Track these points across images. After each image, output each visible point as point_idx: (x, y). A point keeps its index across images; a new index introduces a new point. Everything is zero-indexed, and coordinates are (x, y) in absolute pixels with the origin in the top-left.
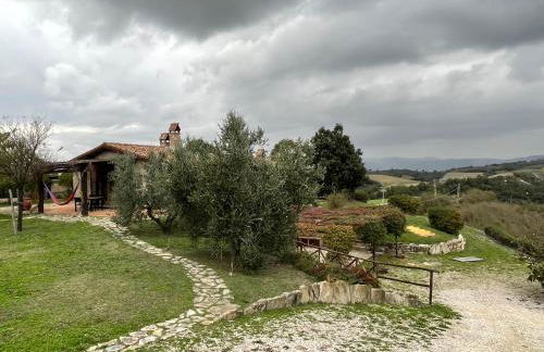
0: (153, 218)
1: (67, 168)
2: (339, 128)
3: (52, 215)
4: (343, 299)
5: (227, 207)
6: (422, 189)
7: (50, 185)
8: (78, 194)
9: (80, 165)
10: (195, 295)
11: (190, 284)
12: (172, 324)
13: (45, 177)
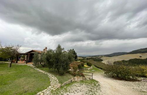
0: (41, 64)
1: (24, 54)
2: (73, 49)
3: (19, 64)
4: (79, 80)
5: (58, 62)
6: (83, 59)
7: (20, 58)
8: (26, 59)
9: (27, 54)
10: (51, 82)
11: (49, 79)
12: (45, 91)
13: (19, 56)
